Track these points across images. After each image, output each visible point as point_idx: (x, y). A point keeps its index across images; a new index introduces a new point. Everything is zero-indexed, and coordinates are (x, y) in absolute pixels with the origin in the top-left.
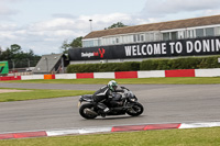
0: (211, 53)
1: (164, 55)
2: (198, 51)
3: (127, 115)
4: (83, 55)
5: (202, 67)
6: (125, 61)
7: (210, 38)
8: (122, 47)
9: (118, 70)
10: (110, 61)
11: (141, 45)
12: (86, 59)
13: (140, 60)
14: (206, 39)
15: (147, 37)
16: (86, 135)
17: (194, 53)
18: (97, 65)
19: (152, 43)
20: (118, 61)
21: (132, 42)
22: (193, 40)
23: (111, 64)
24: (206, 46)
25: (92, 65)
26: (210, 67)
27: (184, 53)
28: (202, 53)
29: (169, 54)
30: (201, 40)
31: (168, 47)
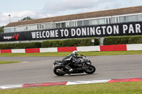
0: (87, 36)
1: (57, 38)
2: (79, 35)
3: (85, 73)
4: (5, 38)
5: (81, 46)
6: (32, 41)
7: (86, 27)
8: (30, 32)
9: (27, 47)
10: (22, 42)
11: (42, 31)
12: (7, 40)
13: (41, 41)
14: (84, 27)
15: (46, 26)
16: (6, 90)
17: (76, 36)
18: (14, 44)
19: (49, 30)
20: (27, 42)
21: (36, 29)
22: (76, 28)
23: (23, 44)
24: (84, 32)
25: (10, 45)
26: (87, 45)
27: (70, 36)
28: (81, 36)
29: (60, 37)
30: (81, 28)
31: (59, 33)
